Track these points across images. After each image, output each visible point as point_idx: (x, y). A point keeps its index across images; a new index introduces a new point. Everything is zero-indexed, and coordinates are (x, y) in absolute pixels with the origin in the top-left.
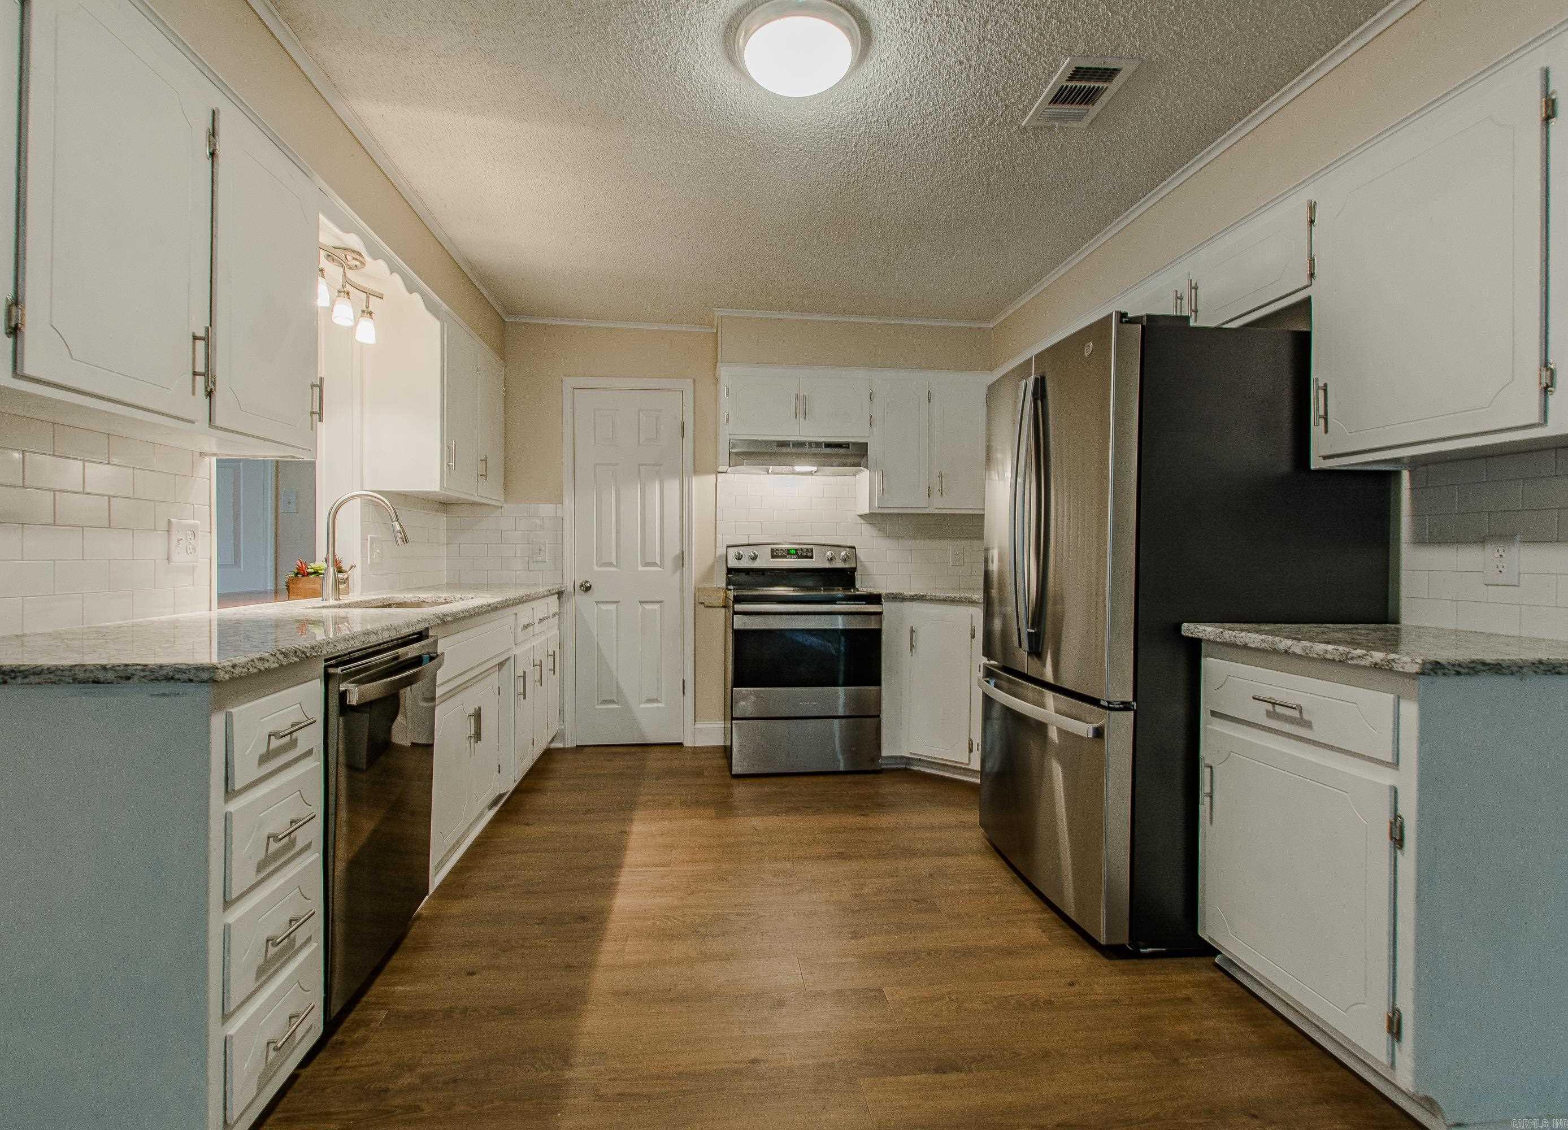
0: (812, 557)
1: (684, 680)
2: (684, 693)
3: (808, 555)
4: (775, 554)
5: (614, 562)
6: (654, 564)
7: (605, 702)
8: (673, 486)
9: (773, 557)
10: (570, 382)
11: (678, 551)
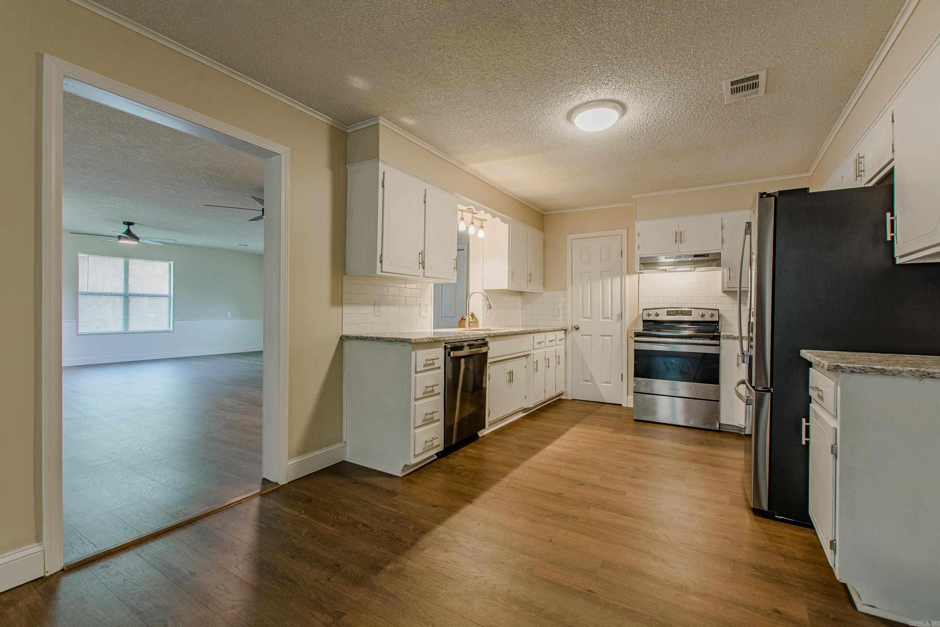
0: (691, 315)
1: (622, 374)
2: (622, 380)
3: (689, 313)
4: (669, 313)
5: (589, 316)
6: (608, 318)
7: (585, 381)
8: (617, 281)
9: (668, 315)
10: (570, 237)
11: (619, 312)
